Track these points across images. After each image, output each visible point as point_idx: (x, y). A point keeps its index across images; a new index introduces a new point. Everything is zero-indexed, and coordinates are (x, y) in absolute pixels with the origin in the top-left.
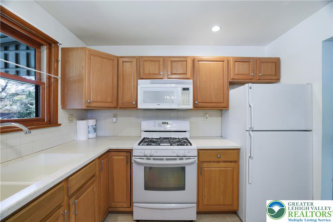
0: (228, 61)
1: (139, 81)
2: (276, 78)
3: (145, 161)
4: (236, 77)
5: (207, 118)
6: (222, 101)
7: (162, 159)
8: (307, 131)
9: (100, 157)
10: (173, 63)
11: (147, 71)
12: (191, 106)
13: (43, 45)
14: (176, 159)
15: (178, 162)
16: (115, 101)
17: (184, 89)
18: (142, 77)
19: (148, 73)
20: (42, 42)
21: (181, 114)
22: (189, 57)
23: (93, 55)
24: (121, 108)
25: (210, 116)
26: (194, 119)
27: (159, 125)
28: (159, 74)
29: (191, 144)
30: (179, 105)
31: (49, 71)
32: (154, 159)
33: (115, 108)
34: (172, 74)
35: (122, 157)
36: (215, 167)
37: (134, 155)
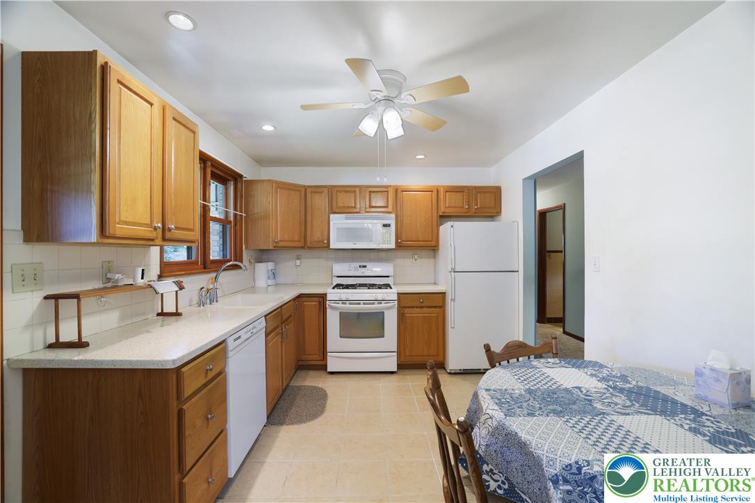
0: (438, 191)
1: (332, 216)
2: (496, 211)
3: (340, 305)
4: (448, 210)
5: (416, 260)
6: (430, 239)
7: (359, 304)
8: (513, 271)
9: (294, 299)
10: (372, 194)
11: (341, 204)
12: (393, 246)
13: (229, 180)
14: (374, 304)
15: (376, 306)
16: (303, 240)
17: (385, 226)
18: (334, 211)
19: (342, 205)
20: (229, 178)
21: (383, 255)
22: (390, 186)
23: (281, 188)
24: (309, 248)
25: (421, 257)
26: (399, 261)
27: (356, 269)
28: (355, 207)
29: (391, 288)
30: (379, 244)
31: (235, 209)
32: (350, 304)
33: (303, 248)
34: (371, 207)
35: (314, 303)
36: (417, 313)
37: (328, 299)
